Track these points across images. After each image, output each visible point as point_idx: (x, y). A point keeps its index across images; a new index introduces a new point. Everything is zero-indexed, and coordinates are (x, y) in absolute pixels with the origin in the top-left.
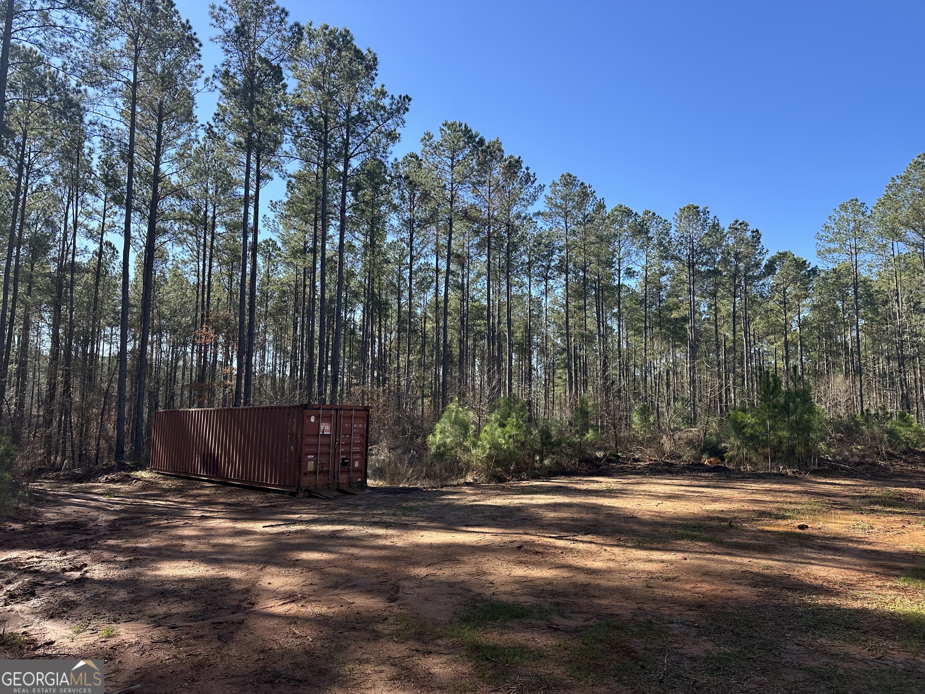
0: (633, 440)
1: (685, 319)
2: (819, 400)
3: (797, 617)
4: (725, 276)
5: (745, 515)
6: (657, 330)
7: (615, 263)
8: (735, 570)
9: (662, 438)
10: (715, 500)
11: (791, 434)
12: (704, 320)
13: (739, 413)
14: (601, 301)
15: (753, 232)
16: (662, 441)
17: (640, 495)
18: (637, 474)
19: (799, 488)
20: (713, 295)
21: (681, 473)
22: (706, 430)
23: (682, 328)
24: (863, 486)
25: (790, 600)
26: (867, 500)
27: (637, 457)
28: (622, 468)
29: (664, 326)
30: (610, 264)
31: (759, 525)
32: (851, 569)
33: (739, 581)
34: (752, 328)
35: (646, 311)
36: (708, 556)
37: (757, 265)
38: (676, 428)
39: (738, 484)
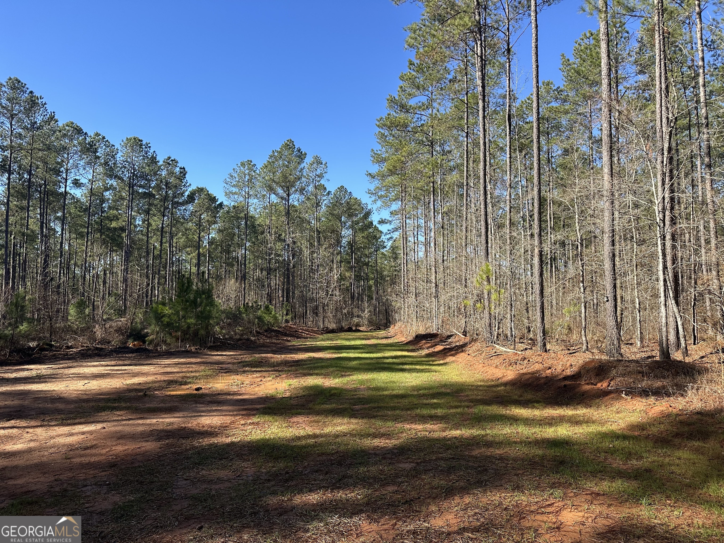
0: (68, 330)
1: (122, 229)
2: (218, 297)
3: (188, 458)
4: (157, 199)
5: (157, 385)
6: (98, 235)
7: (62, 172)
8: (145, 431)
9: (95, 327)
10: (135, 375)
11: (197, 322)
12: (138, 231)
13: (160, 306)
14: (46, 204)
15: (181, 168)
16: (95, 330)
17: (70, 377)
18: (69, 359)
19: (199, 360)
20: (147, 212)
21: (109, 356)
22: (133, 320)
23: (120, 236)
24: (240, 355)
25: (184, 447)
26: (241, 364)
27: (70, 344)
28: (54, 355)
29: (104, 233)
30: (58, 173)
31: (167, 391)
32: (227, 415)
33: (147, 439)
34: (175, 240)
35: (89, 219)
36: (124, 422)
37: (182, 194)
38: (108, 319)
39: (155, 361)
